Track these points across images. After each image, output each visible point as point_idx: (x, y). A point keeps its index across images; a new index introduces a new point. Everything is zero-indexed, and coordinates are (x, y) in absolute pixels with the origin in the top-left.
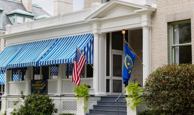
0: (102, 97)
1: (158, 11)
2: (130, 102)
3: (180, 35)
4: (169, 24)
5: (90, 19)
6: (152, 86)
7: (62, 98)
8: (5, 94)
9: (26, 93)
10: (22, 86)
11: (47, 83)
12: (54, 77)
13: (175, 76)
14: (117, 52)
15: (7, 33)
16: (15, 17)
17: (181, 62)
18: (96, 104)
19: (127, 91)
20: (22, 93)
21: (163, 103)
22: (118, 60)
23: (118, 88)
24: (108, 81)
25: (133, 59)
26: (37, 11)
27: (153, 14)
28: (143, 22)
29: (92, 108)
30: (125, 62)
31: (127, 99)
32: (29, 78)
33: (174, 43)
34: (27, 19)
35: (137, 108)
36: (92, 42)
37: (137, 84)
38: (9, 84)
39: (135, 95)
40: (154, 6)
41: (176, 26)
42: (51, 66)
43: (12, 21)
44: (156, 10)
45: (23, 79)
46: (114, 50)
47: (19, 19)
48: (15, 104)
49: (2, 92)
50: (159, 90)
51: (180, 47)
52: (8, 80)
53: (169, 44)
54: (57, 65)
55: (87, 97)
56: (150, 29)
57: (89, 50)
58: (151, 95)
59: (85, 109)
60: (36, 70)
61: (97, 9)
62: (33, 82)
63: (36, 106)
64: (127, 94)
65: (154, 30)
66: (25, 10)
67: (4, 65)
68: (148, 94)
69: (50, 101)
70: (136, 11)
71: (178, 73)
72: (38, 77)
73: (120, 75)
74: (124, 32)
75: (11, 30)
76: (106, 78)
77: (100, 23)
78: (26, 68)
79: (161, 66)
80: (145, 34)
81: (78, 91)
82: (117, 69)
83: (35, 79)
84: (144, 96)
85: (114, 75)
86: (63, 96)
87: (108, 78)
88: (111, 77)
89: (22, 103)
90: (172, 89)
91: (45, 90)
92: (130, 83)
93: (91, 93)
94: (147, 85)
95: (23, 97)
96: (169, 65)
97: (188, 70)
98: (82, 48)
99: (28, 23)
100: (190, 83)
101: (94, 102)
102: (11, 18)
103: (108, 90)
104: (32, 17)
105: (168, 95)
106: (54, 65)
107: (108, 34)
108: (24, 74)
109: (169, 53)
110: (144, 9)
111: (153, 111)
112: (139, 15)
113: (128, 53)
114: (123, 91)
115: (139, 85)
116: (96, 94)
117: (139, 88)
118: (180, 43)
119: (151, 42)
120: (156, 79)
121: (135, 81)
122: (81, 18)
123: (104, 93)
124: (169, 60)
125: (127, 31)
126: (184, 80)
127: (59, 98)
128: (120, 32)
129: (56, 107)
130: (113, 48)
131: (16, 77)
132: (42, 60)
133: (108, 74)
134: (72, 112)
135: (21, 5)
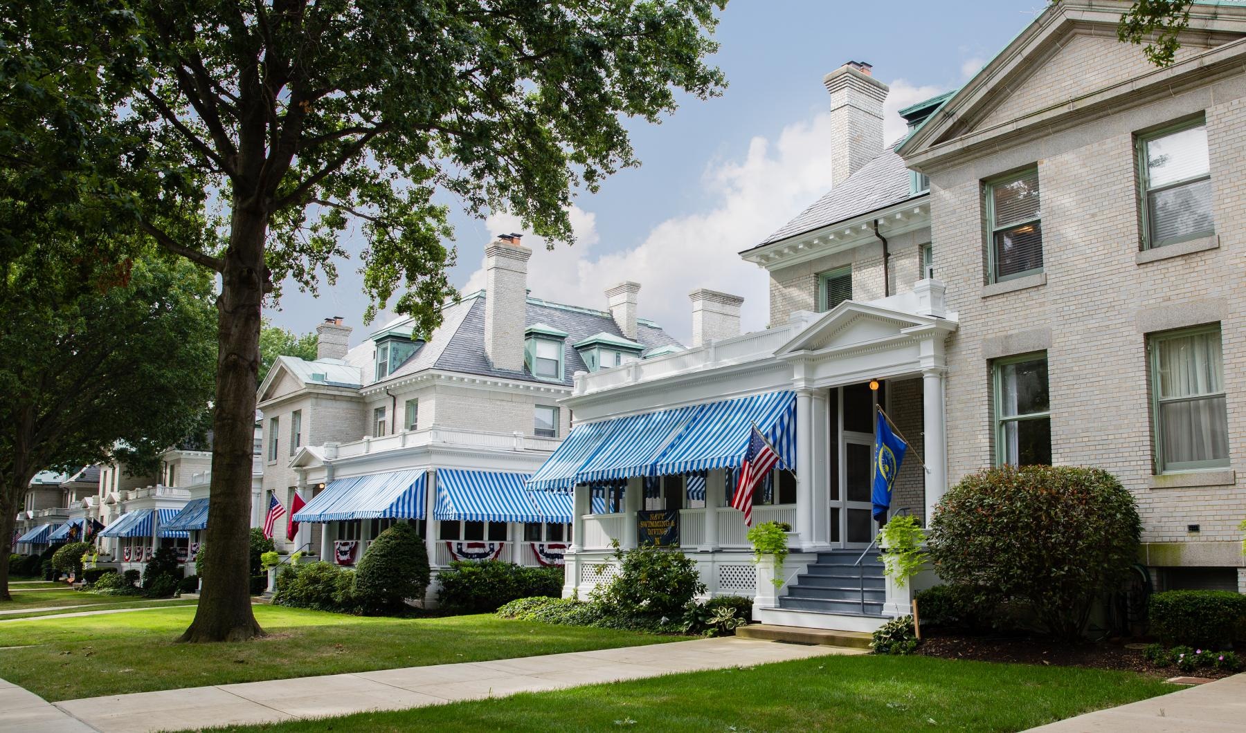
0: (820, 555)
1: (962, 332)
2: (893, 566)
3: (1019, 392)
4: (991, 362)
5: (786, 355)
6: (949, 526)
7: (718, 557)
8: (574, 548)
9: (627, 544)
10: (609, 527)
11: (677, 519)
12: (696, 504)
13: (1010, 498)
14: (857, 438)
15: (576, 392)
16: (595, 352)
17: (1023, 461)
18: (804, 571)
19: (885, 537)
20: (616, 544)
21: (980, 568)
22: (859, 458)
23: (860, 530)
24: (835, 512)
25: (899, 453)
26: (650, 336)
27: (949, 339)
28: (924, 359)
29: (795, 582)
30: (878, 465)
31: (886, 559)
32: (633, 505)
33: (1005, 413)
34: (627, 359)
35: (912, 580)
36: (793, 413)
37: (910, 519)
38: (582, 523)
39: (907, 549)
40: (953, 317)
41: (1011, 368)
42: (688, 474)
43: (588, 364)
44: (957, 327)
45: (617, 509)
46: (848, 433)
47: (606, 358)
48: (599, 572)
49: (565, 542)
50: (968, 534)
51: (1021, 422)
52: (580, 513)
53: (991, 415)
54: (704, 474)
55: (780, 551)
56: (944, 376)
57: (786, 434)
58: (949, 548)
59: (777, 583)
60: (649, 485)
61: (804, 327)
62: (643, 515)
63: (652, 576)
64: (885, 544)
65: (954, 380)
66: (619, 333)
67: (571, 475)
68: (941, 544)
69: (685, 564)
70: (904, 331)
71: (1018, 490)
72: (656, 504)
73: (866, 498)
74: (874, 386)
75: (588, 385)
76: (830, 504)
77: (812, 364)
78: (624, 482)
79: (974, 473)
80: (931, 388)
81: (757, 538)
82: (859, 483)
83: (648, 508)
84: (931, 550)
85: (851, 497)
86: (720, 551)
87: (835, 504)
88: (843, 502)
89: (617, 570)
90: (1001, 530)
91: (673, 537)
92: (892, 519)
93: (791, 544)
94: (938, 521)
95: (619, 555)
96: (993, 471)
97: (1043, 481)
98: (766, 428)
99: (627, 367)
100: (1048, 514)
101: (799, 568)
102: (585, 356)
103: (835, 537)
104: (637, 351)
105: (993, 546)
106: (695, 474)
107: (833, 392)
108: (618, 497)
109: (992, 439)
110: (925, 326)
111: (954, 589)
112: (914, 340)
113: (887, 440)
114: (875, 537)
115: (916, 523)
116: (806, 545)
117: (916, 529)
118: (1020, 412)
119: (945, 408)
120: (962, 505)
121: (905, 511)
122: (765, 351)
123: (825, 545)
124: (992, 456)
125: (881, 383)
126: (1034, 507)
127: (709, 557)
128: (864, 386)
129: (701, 580)
130: (846, 428)
131: (600, 503)
132: (664, 461)
133: (835, 495)
134: (742, 593)
135: (609, 323)
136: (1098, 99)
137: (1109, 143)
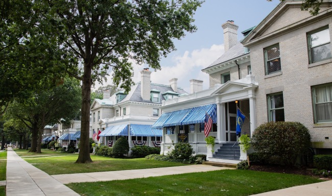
0: (223, 144)
1: (259, 87)
2: (242, 147)
3: (275, 102)
4: (267, 95)
5: (214, 95)
6: (257, 137)
7: (198, 145)
8: (163, 143)
9: (175, 142)
10: (171, 137)
11: (188, 136)
12: (192, 132)
13: (273, 130)
14: (232, 115)
15: (163, 105)
16: (167, 95)
17: (277, 120)
18: (219, 148)
19: (240, 140)
20: (173, 142)
21: (265, 148)
22: (233, 120)
23: (234, 138)
24: (227, 134)
25: (243, 119)
26: (180, 91)
27: (256, 90)
28: (249, 95)
29: (217, 151)
30: (238, 122)
31: (240, 145)
32: (177, 132)
33: (272, 108)
34: (174, 97)
35: (247, 151)
36: (216, 109)
37: (246, 135)
38: (165, 137)
39: (246, 143)
40: (257, 84)
41: (273, 96)
42: (190, 125)
43: (165, 98)
44: (258, 86)
45: (173, 133)
46: (230, 114)
47: (170, 97)
48: (169, 148)
49: (161, 141)
50: (262, 139)
51: (276, 110)
52: (164, 134)
53: (268, 109)
54: (194, 124)
55: (214, 144)
56: (255, 99)
57: (214, 115)
58: (257, 143)
59: (213, 151)
60: (181, 127)
61: (218, 88)
62: (179, 135)
63: (181, 149)
64: (240, 142)
65: (257, 100)
66: (173, 91)
67: (162, 125)
68: (254, 141)
69: (190, 146)
70: (244, 88)
71: (275, 128)
72: (182, 132)
73: (235, 130)
74: (237, 102)
75: (165, 103)
76: (226, 132)
77: (220, 97)
78: (174, 127)
79: (263, 124)
80: (251, 102)
81: (207, 140)
82: (233, 126)
83: (181, 133)
84: (252, 143)
85: (231, 130)
86: (198, 143)
87: (227, 132)
88: (229, 131)
89: (173, 148)
90: (271, 138)
91: (186, 140)
92: (242, 135)
93: (216, 142)
94: (254, 136)
95: (174, 144)
96: (268, 123)
97: (282, 125)
98: (209, 113)
99: (175, 99)
100: (284, 134)
102: (165, 96)
103: (227, 140)
104: (177, 95)
105: (268, 142)
106: (192, 124)
107: (226, 104)
108: (173, 130)
109: (268, 115)
110: (249, 86)
111: (258, 153)
112: (247, 90)
113: (240, 115)
114: (237, 140)
115: (248, 136)
116: (220, 142)
117: (248, 138)
118: (276, 108)
119: (255, 107)
120: (260, 132)
121: (245, 133)
122: (208, 94)
123: (225, 142)
124: (268, 119)
125: (238, 101)
126: (280, 132)
127: (195, 145)
128: (234, 102)
129: (194, 150)
130: (230, 112)
131: (169, 132)
132: (184, 121)
133: (227, 129)
134: (204, 154)
135: (170, 88)
136: (296, 25)
137: (299, 36)
